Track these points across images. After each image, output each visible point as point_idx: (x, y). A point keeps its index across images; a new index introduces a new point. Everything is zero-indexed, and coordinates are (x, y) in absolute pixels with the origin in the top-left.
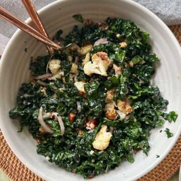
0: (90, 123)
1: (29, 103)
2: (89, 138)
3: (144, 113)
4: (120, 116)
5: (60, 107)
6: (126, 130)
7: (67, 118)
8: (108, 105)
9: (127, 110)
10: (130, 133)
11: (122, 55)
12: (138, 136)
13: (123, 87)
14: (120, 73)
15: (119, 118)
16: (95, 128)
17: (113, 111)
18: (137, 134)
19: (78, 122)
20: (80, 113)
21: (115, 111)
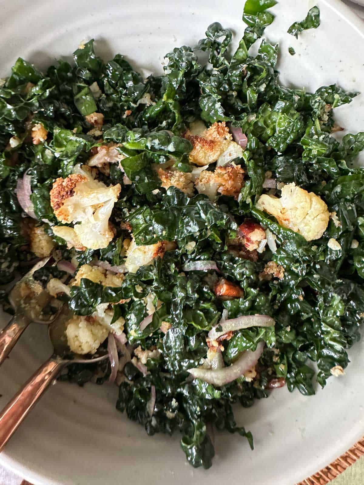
0: (248, 240)
1: (174, 403)
2: (291, 247)
3: (235, 94)
4: (234, 156)
5: (196, 318)
6: (278, 145)
7: (229, 303)
8: (201, 187)
9: (219, 138)
10: (289, 135)
11: (66, 139)
12: (297, 115)
13: (157, 141)
14: (115, 150)
15: (240, 161)
16: (264, 230)
17: (219, 175)
18: (293, 115)
19: (242, 274)
20: (218, 265)
21: (218, 171)
